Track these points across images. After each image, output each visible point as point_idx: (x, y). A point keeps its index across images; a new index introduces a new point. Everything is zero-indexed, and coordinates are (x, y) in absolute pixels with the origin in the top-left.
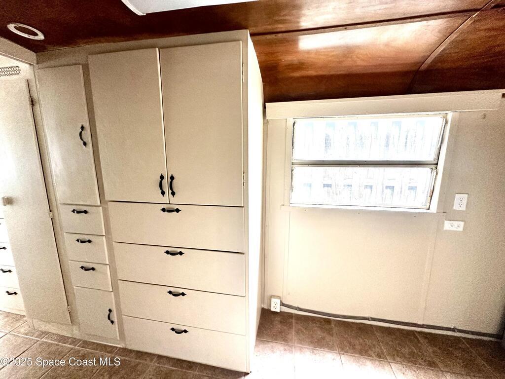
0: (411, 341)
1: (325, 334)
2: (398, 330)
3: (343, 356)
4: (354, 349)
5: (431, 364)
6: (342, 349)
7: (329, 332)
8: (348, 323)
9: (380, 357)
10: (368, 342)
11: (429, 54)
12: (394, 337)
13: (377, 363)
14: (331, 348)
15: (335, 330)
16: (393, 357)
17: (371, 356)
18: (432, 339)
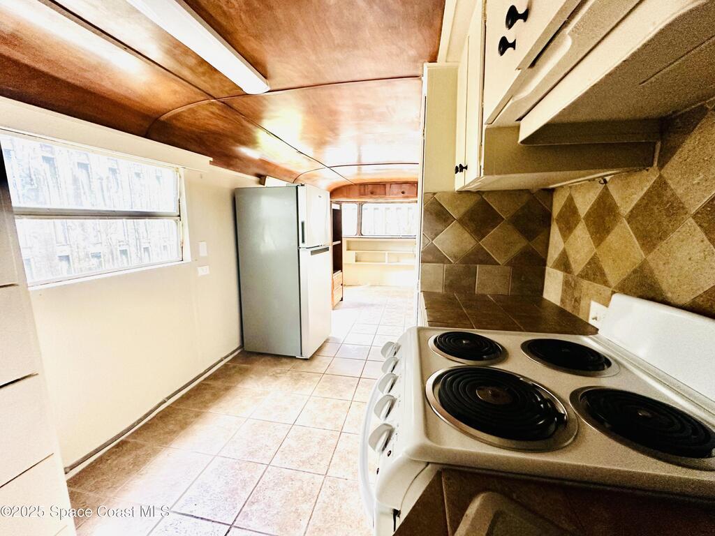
0: (205, 389)
1: (134, 453)
2: (191, 391)
3: (171, 446)
4: (175, 432)
5: (227, 389)
6: (166, 443)
7: (137, 447)
8: (146, 424)
9: (198, 416)
10: (180, 417)
11: (171, 108)
12: (192, 397)
13: (201, 420)
14: (155, 452)
15: (140, 441)
16: (206, 407)
17: (192, 422)
18: (214, 377)
